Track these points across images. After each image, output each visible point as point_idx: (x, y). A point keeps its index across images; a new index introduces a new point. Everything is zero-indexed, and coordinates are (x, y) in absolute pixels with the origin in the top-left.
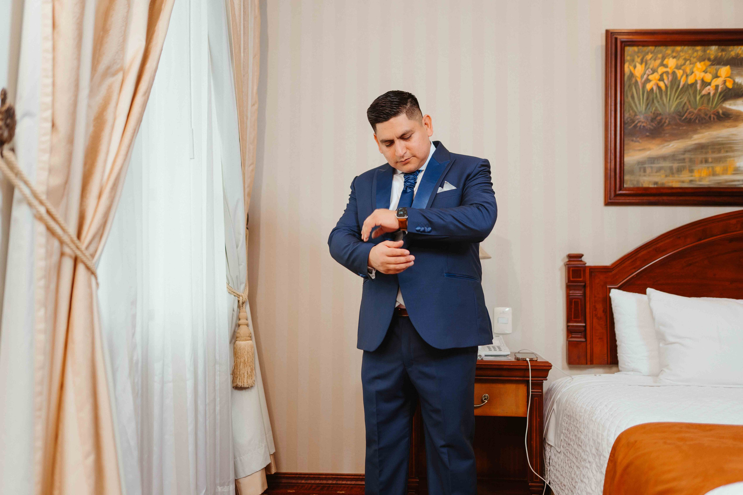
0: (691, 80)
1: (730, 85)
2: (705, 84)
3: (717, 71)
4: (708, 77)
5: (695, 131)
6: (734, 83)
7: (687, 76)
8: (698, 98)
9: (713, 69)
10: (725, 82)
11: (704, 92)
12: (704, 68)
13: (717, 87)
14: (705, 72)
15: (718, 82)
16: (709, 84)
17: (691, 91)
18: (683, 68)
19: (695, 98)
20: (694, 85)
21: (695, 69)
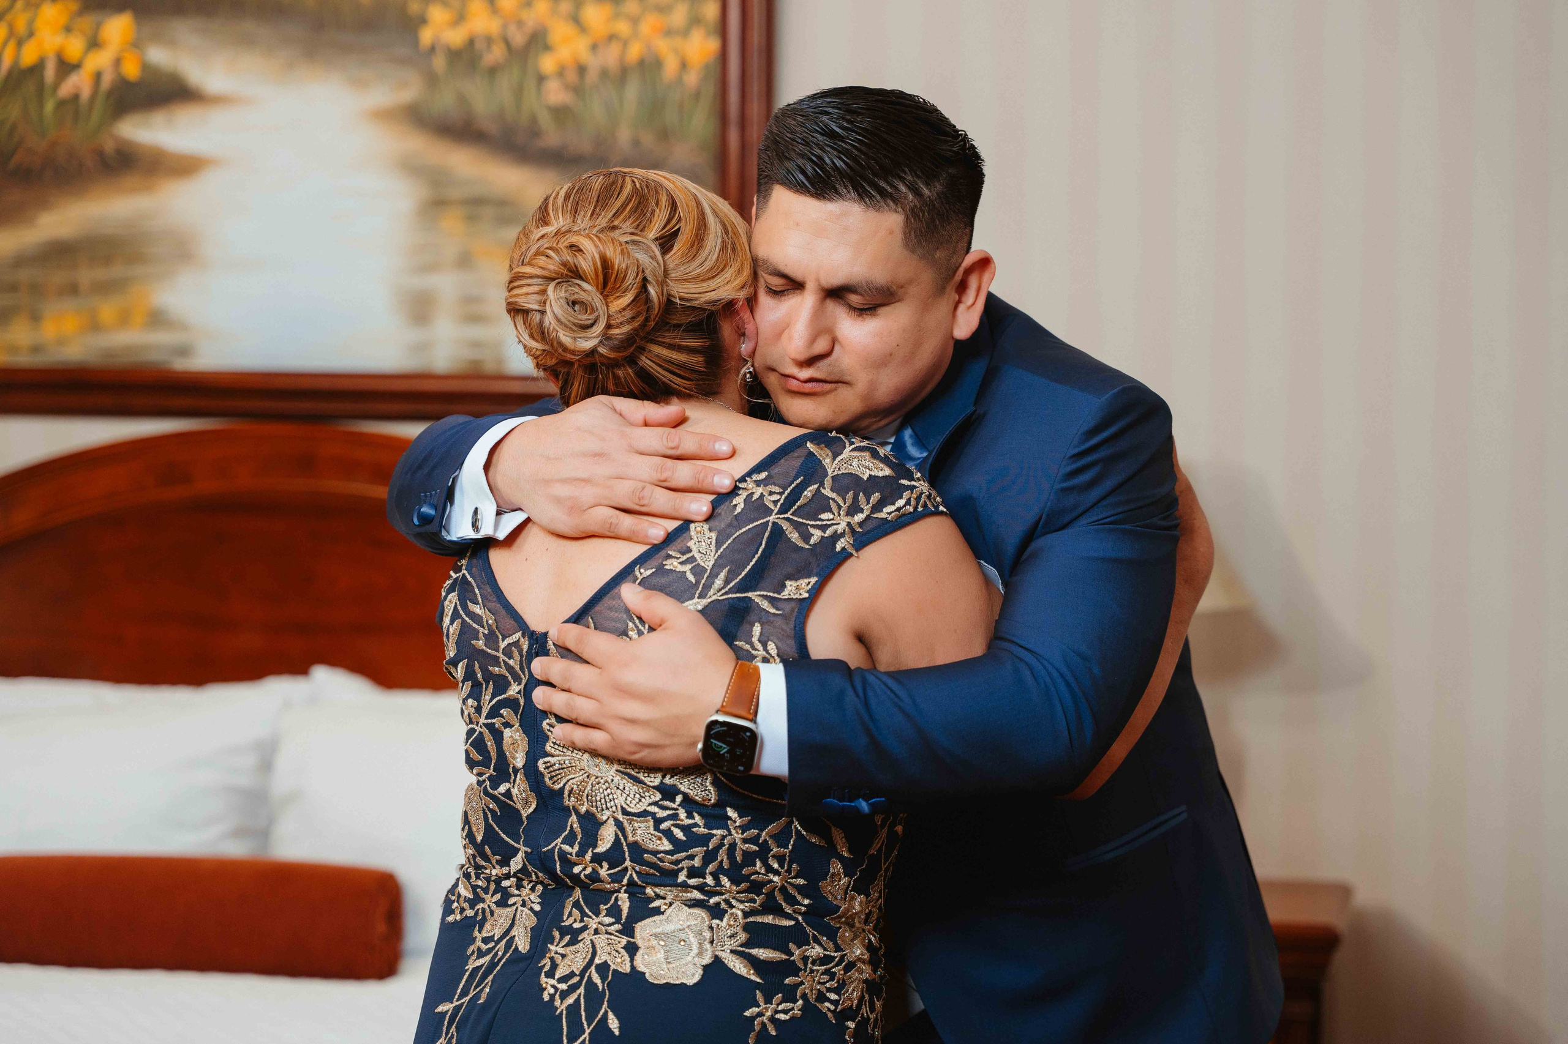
0: (29, 56)
1: (131, 70)
2: (66, 67)
3: (98, 26)
4: (74, 47)
5: (44, 205)
6: (146, 67)
7: (20, 43)
8: (49, 106)
9: (87, 22)
10: (118, 62)
11: (66, 89)
12: (63, 20)
13: (98, 76)
14: (68, 29)
15: (100, 60)
16: (76, 67)
17: (30, 87)
18: (8, 17)
19: (41, 105)
20: (37, 69)
21: (39, 23)
